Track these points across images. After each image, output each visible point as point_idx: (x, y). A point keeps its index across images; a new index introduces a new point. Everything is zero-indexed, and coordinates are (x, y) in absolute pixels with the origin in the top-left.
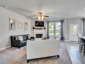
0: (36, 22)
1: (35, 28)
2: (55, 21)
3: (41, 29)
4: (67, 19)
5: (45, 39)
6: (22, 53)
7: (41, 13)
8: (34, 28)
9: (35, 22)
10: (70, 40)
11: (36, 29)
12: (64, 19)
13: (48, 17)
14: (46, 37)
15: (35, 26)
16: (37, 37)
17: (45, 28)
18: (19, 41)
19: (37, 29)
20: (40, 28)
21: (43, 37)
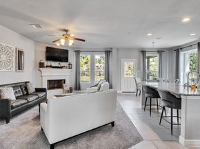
0: (49, 50)
1: (45, 65)
2: (93, 51)
3: (61, 68)
4: (118, 49)
5: (71, 90)
6: (23, 133)
7: (66, 31)
8: (41, 65)
9: (45, 50)
10: (122, 91)
11: (47, 66)
12: (112, 48)
13: (84, 41)
14: (73, 87)
15: (44, 61)
16: (50, 88)
17: (70, 66)
18: (7, 101)
19: (51, 67)
20: (59, 66)
21: (67, 86)
